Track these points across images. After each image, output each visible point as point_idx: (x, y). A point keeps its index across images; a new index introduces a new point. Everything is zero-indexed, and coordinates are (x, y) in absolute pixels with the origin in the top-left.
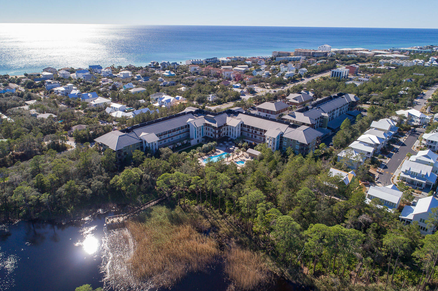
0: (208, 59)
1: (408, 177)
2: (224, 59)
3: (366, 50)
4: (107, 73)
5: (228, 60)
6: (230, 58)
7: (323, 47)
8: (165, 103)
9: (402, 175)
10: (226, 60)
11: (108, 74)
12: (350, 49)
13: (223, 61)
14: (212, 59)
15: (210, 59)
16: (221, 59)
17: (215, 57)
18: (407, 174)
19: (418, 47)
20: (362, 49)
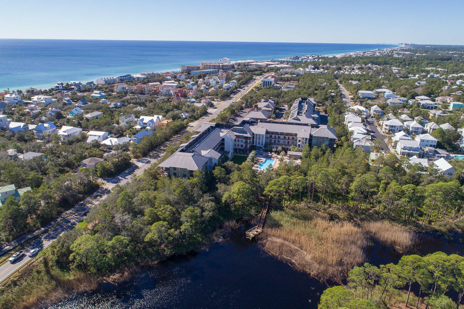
0: (121, 77)
1: (407, 151)
2: (139, 76)
3: (256, 62)
4: (15, 99)
5: (144, 76)
6: (144, 74)
7: (224, 60)
8: (150, 125)
9: (402, 151)
10: (141, 76)
11: (16, 101)
12: (244, 61)
13: (138, 78)
14: (126, 76)
15: (123, 77)
16: (135, 76)
17: (129, 74)
18: (405, 150)
19: (289, 58)
20: (253, 61)
